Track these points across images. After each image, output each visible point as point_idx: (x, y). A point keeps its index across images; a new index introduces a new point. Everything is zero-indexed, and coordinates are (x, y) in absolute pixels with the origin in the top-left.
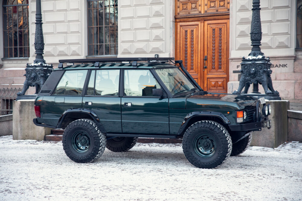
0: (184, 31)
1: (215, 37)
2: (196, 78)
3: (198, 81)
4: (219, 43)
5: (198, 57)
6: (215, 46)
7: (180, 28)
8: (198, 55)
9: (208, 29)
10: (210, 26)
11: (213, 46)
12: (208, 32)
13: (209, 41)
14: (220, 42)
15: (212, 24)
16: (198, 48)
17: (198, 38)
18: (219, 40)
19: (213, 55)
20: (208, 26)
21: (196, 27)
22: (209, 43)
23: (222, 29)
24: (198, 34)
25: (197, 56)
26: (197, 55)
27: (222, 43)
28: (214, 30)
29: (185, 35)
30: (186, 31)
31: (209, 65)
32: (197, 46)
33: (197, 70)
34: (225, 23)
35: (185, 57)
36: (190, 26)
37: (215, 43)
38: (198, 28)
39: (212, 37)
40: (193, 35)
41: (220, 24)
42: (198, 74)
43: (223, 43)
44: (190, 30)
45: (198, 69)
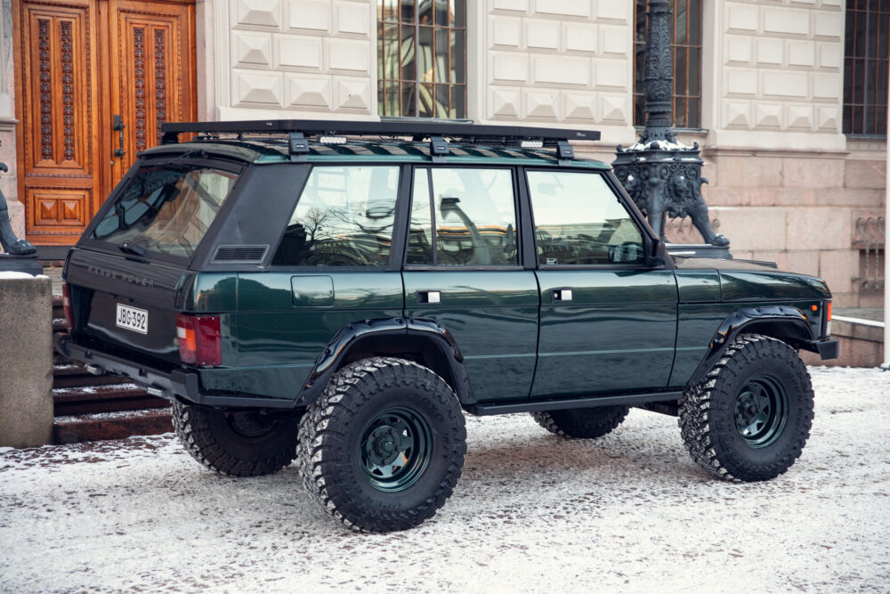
0: (34, 22)
1: (143, 56)
2: (86, 189)
3: (91, 198)
4: (157, 78)
5: (89, 116)
6: (144, 87)
7: (22, 10)
8: (89, 112)
9: (119, 25)
10: (126, 18)
11: (137, 87)
12: (119, 35)
13: (124, 69)
14: (161, 75)
15: (134, 12)
16: (89, 85)
17: (88, 54)
18: (156, 68)
19: (141, 114)
20: (119, 15)
21: (80, 15)
22: (124, 74)
23: (166, 32)
24: (88, 39)
25: (85, 114)
26: (85, 110)
27: (167, 80)
28: (138, 32)
29: (41, 38)
30: (43, 24)
31: (126, 147)
32: (84, 80)
33: (86, 160)
34: (174, 16)
35: (43, 113)
36: (56, 9)
37: (143, 77)
38: (87, 18)
39: (133, 56)
40: (70, 40)
41: (160, 15)
42: (90, 173)
43: (171, 80)
44: (60, 19)
45: (90, 157)
